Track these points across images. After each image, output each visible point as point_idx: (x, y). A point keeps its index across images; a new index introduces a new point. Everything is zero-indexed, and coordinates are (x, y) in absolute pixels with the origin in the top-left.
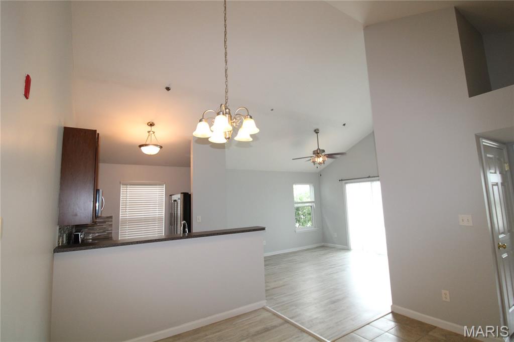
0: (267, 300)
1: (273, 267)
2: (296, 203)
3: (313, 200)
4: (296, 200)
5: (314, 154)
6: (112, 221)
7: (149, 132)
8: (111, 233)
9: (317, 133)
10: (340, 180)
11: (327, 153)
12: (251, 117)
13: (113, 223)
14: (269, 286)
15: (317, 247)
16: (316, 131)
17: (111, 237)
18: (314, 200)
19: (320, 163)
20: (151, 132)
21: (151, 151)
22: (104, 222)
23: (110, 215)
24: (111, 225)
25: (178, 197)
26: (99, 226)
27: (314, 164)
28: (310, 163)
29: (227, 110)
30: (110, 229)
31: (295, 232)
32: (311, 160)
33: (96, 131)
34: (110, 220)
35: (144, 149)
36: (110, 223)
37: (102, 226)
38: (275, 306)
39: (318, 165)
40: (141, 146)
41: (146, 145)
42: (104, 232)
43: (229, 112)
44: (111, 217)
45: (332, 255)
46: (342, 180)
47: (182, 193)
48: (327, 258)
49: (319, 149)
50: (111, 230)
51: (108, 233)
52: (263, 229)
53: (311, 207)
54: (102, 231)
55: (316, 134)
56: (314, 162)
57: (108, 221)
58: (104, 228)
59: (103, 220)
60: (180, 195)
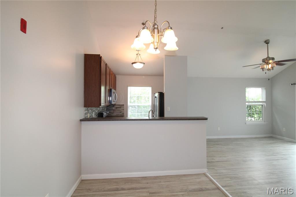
0: (207, 168)
1: (223, 147)
2: (248, 102)
4: (247, 100)
5: (263, 62)
6: (124, 107)
7: (137, 54)
8: (124, 114)
10: (292, 84)
11: (276, 60)
12: (171, 28)
13: (125, 108)
14: (215, 160)
15: (265, 137)
16: (267, 42)
18: (265, 101)
19: (269, 70)
20: (138, 55)
21: (138, 66)
22: (120, 107)
23: (123, 104)
24: (124, 109)
25: (157, 95)
26: (118, 109)
27: (263, 70)
28: (259, 70)
29: (156, 26)
30: (123, 111)
31: (246, 123)
32: (260, 66)
33: (100, 55)
34: (123, 106)
35: (135, 66)
36: (123, 108)
37: (119, 109)
38: (214, 175)
39: (267, 71)
40: (133, 63)
41: (135, 63)
42: (120, 113)
43: (158, 28)
44: (123, 105)
45: (278, 145)
46: (294, 84)
47: (158, 92)
48: (272, 147)
49: (268, 57)
51: (123, 114)
52: (206, 119)
53: (262, 105)
55: (267, 44)
56: (263, 69)
57: (122, 107)
58: (120, 111)
59: (119, 106)
60: (157, 93)
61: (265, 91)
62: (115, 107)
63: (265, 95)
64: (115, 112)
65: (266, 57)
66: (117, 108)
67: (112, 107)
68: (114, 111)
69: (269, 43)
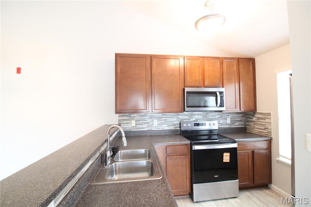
6: (270, 119)
8: (270, 133)
13: (272, 121)
22: (264, 119)
23: (269, 112)
24: (270, 123)
26: (261, 122)
30: (269, 127)
34: (269, 117)
36: (269, 121)
37: (263, 122)
42: (265, 129)
44: (269, 114)
50: (271, 129)
51: (268, 132)
57: (267, 118)
58: (265, 125)
59: (263, 117)
62: (256, 117)
64: (256, 127)
66: (259, 118)
67: (252, 117)
68: (254, 124)
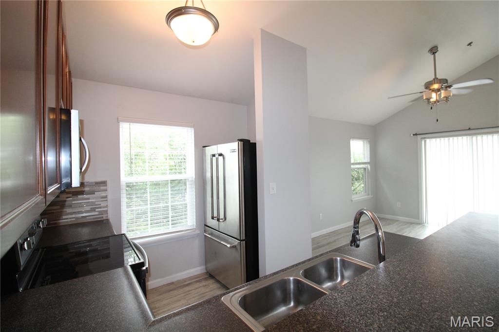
2: (353, 164)
3: (367, 160)
6: (105, 190)
8: (106, 212)
9: (434, 53)
10: (414, 135)
13: (110, 194)
16: (434, 51)
17: (107, 220)
18: (369, 161)
22: (93, 192)
23: (102, 179)
24: (106, 197)
30: (103, 204)
34: (102, 188)
36: (103, 194)
37: (89, 199)
42: (93, 210)
44: (104, 183)
46: (416, 134)
49: (436, 78)
50: (107, 207)
51: (101, 213)
53: (365, 169)
54: (88, 208)
55: (433, 56)
56: (428, 100)
57: (99, 191)
58: (93, 204)
60: (236, 143)
61: (368, 146)
63: (369, 153)
65: (431, 77)
69: (436, 52)
